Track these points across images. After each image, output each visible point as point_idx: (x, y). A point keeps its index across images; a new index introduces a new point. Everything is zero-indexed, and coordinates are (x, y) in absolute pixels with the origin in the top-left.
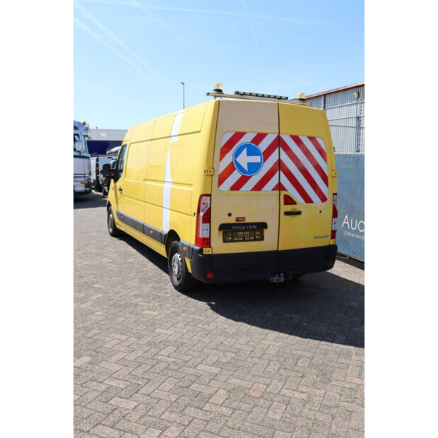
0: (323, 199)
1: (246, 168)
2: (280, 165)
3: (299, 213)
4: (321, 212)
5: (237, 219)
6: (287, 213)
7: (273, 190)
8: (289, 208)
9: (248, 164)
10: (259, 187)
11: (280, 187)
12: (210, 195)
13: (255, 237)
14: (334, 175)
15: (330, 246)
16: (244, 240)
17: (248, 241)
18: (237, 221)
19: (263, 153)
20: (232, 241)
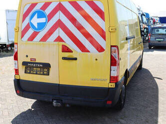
0: (101, 49)
1: (36, 26)
2: (59, 24)
3: (76, 59)
4: (96, 60)
5: (31, 59)
6: (64, 58)
7: (55, 41)
8: (67, 55)
9: (38, 24)
10: (44, 39)
11: (59, 39)
12: (17, 43)
13: (43, 72)
14: (111, 30)
15: (109, 88)
16: (36, 74)
17: (39, 74)
18: (31, 60)
19: (48, 16)
20: (30, 73)
